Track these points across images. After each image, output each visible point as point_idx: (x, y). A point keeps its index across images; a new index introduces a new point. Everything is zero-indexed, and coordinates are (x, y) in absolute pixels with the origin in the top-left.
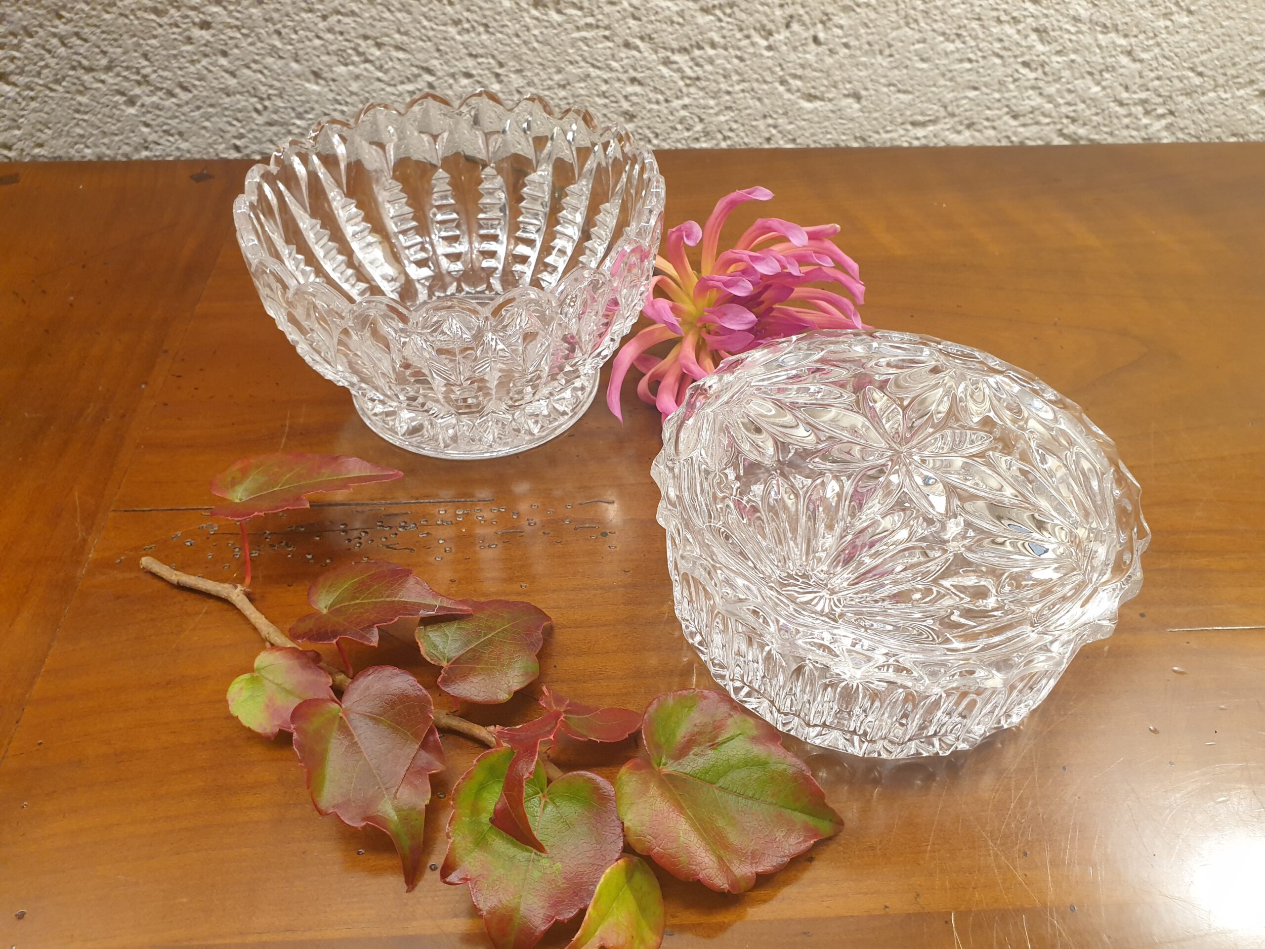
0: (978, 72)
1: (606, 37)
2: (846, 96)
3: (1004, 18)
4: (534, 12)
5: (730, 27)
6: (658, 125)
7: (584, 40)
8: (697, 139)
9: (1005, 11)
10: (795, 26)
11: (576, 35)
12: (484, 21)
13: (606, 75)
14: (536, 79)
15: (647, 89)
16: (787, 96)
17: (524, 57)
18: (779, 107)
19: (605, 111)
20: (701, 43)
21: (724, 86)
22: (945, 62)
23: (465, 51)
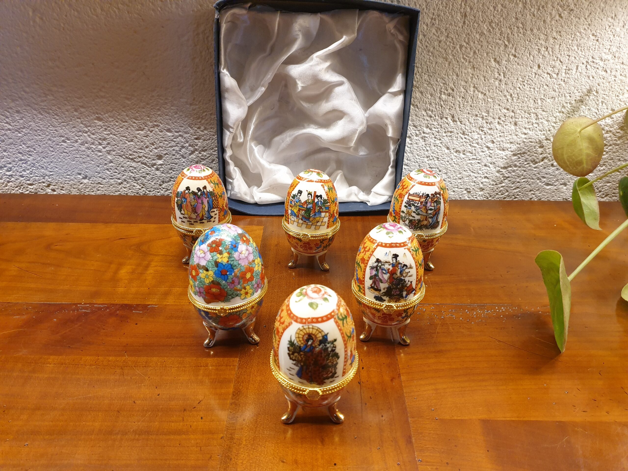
0: (611, 177)
1: (479, 163)
2: (561, 184)
3: (621, 159)
4: (455, 154)
5: (523, 160)
6: (492, 193)
7: (471, 164)
8: (505, 198)
9: (622, 157)
10: (546, 161)
11: (469, 162)
12: (438, 157)
13: (476, 175)
14: (451, 176)
15: (490, 180)
16: (540, 184)
17: (449, 169)
18: (537, 188)
19: (473, 187)
20: (512, 166)
21: (518, 180)
22: (599, 173)
23: (429, 166)
